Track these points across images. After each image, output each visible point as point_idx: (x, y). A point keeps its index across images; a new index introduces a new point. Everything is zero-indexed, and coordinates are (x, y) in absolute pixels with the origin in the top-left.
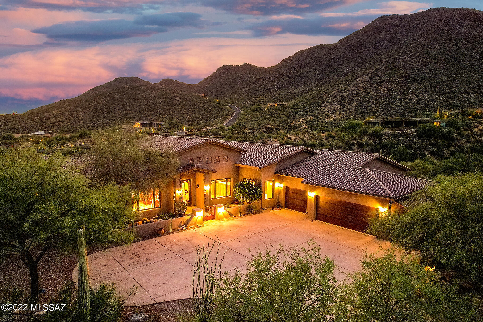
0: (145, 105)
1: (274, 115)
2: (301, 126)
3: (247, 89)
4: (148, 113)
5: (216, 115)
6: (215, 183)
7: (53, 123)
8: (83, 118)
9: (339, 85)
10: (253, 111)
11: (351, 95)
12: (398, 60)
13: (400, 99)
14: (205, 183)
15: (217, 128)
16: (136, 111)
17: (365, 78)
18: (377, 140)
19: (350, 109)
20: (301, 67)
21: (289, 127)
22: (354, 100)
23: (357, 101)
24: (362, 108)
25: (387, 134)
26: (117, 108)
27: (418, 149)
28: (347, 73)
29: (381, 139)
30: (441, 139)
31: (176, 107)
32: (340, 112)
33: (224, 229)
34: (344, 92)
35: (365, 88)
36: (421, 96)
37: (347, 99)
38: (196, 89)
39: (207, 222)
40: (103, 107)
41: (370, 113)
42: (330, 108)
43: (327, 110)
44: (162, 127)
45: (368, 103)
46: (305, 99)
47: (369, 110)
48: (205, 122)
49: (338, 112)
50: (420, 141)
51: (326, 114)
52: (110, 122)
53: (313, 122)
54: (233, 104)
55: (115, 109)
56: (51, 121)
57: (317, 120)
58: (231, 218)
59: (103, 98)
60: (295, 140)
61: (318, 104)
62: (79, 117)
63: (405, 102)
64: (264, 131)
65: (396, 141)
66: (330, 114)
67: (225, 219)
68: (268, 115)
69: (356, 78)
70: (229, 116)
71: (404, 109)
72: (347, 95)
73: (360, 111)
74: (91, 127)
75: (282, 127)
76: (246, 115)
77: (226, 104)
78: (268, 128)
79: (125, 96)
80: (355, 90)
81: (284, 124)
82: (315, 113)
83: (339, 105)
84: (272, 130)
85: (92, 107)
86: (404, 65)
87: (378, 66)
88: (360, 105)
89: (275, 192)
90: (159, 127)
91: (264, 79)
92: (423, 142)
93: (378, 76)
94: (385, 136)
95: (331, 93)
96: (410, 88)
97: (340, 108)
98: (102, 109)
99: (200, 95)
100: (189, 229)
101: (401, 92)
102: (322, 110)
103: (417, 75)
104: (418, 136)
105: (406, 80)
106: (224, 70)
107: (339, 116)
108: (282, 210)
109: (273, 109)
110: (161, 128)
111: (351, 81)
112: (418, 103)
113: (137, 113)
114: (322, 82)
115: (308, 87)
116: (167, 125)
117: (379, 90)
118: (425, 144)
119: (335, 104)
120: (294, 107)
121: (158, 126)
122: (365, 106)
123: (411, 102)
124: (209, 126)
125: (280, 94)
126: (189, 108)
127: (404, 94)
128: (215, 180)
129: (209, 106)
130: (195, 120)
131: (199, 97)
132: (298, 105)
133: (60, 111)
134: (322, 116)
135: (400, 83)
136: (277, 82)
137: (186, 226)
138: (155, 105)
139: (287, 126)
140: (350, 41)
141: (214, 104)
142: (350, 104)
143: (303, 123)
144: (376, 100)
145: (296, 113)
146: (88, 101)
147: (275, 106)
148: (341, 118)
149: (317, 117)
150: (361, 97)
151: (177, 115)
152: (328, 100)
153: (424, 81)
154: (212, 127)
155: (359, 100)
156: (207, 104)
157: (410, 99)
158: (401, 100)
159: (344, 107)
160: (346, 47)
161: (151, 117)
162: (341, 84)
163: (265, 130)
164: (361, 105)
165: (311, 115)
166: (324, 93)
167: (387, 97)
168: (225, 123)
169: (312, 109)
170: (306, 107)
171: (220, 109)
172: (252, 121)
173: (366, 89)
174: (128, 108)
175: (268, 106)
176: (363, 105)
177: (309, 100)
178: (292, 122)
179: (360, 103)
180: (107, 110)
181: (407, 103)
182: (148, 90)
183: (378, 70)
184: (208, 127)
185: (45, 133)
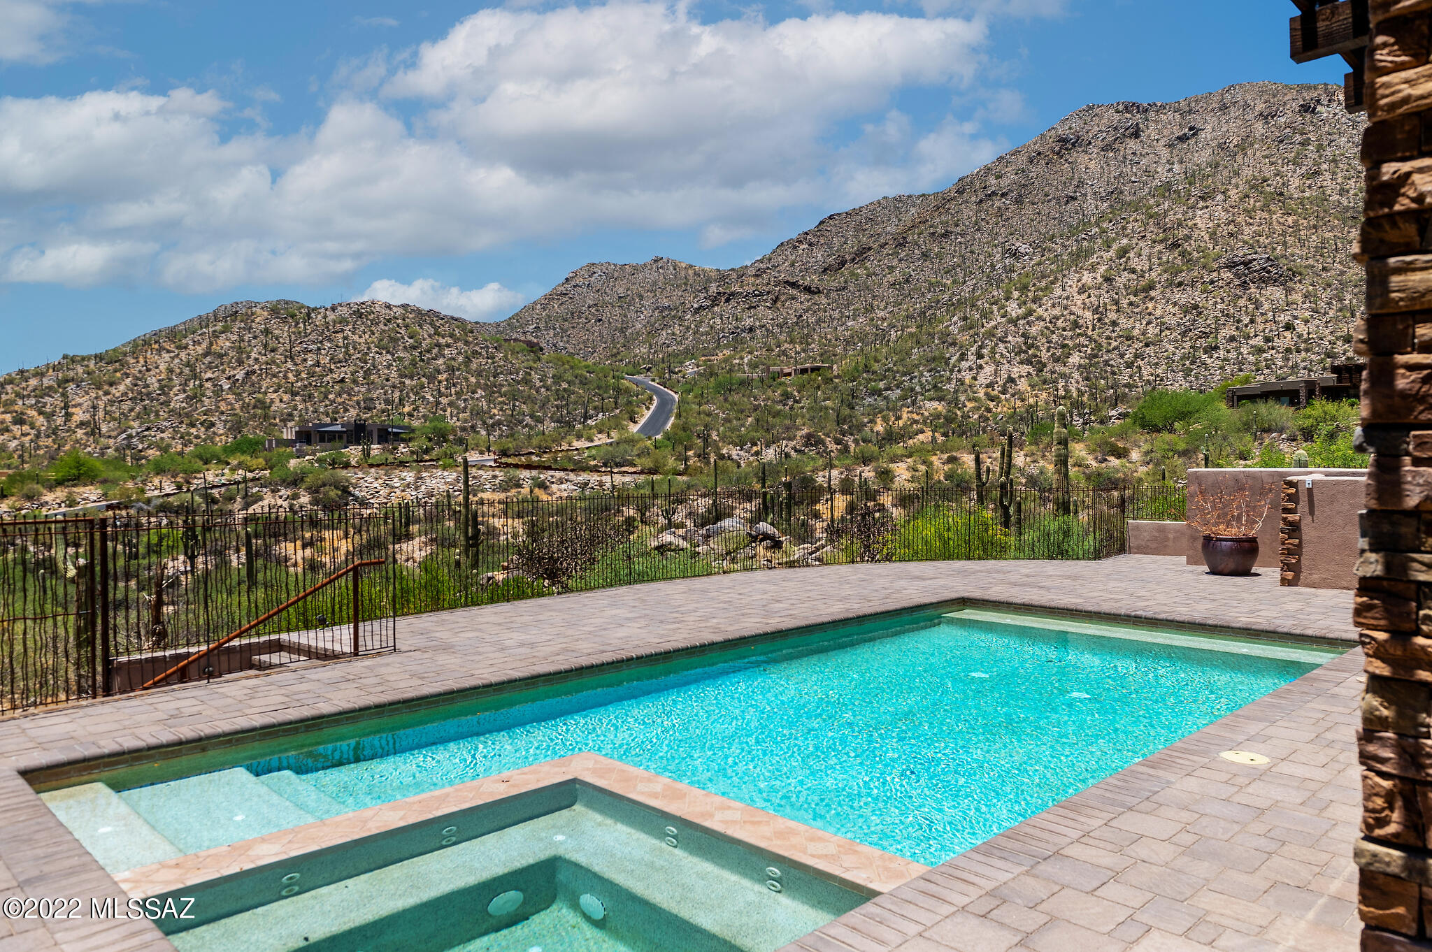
9: (1004, 302)
11: (1054, 332)
13: (1232, 339)
15: (613, 445)
16: (296, 394)
17: (1087, 278)
19: (1065, 377)
22: (1070, 349)
23: (1079, 351)
24: (1106, 372)
28: (1007, 271)
35: (1096, 310)
37: (1042, 344)
42: (995, 374)
43: (983, 380)
44: (399, 444)
45: (1121, 356)
49: (1024, 387)
51: (987, 394)
53: (950, 419)
55: (215, 386)
61: (948, 362)
66: (1000, 392)
72: (1042, 333)
75: (852, 435)
78: (808, 437)
80: (1062, 315)
81: (850, 428)
82: (944, 392)
85: (128, 381)
88: (1094, 362)
90: (386, 443)
93: (1132, 271)
97: (1029, 374)
101: (1228, 316)
102: (968, 380)
107: (1037, 396)
109: (787, 386)
110: (394, 448)
111: (1041, 290)
116: (420, 439)
117: (1150, 314)
119: (1009, 362)
121: (382, 440)
123: (1272, 348)
124: (577, 438)
126: (494, 385)
127: (1238, 321)
134: (975, 399)
136: (774, 308)
138: (368, 373)
140: (993, 180)
142: (1057, 360)
143: (917, 422)
144: (1146, 346)
145: (874, 393)
147: (789, 374)
149: (958, 403)
150: (1090, 337)
151: (451, 405)
152: (980, 347)
154: (591, 440)
155: (1086, 346)
157: (1267, 340)
158: (1236, 341)
159: (1041, 370)
162: (1007, 299)
164: (1097, 363)
168: (635, 428)
169: (928, 378)
173: (1101, 313)
180: (185, 391)
184: (575, 443)
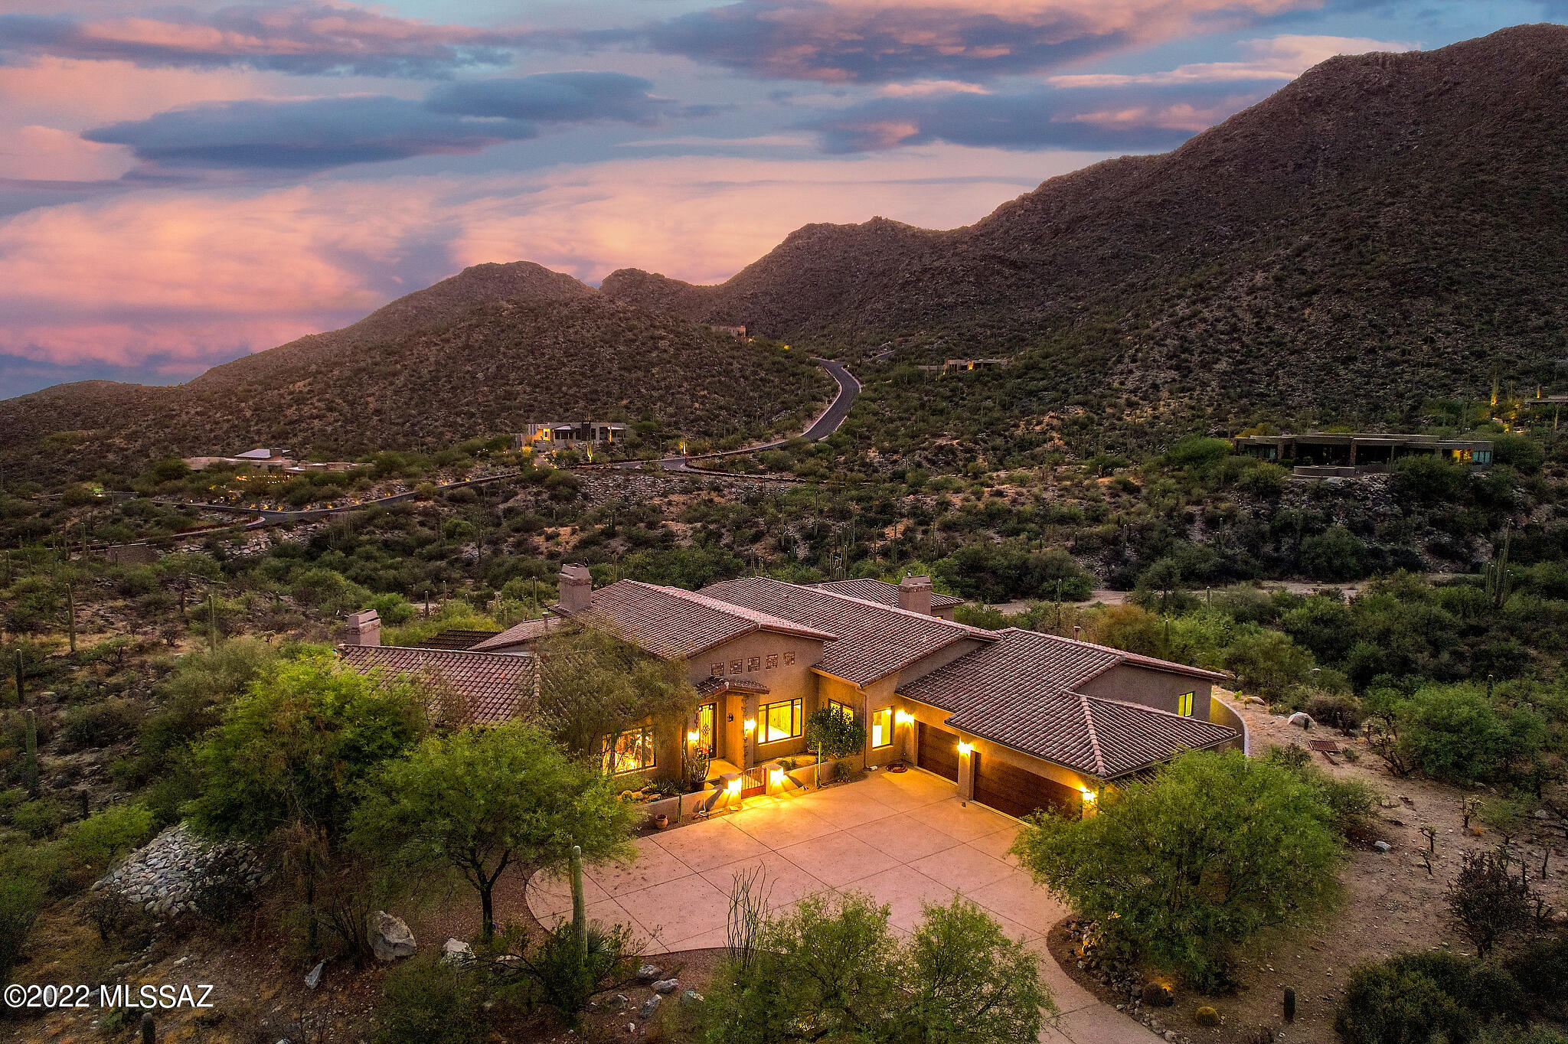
0: (565, 365)
1: (963, 399)
2: (1045, 442)
3: (879, 306)
4: (571, 392)
5: (782, 399)
6: (767, 709)
7: (291, 423)
8: (378, 405)
9: (1176, 301)
10: (896, 384)
11: (1211, 336)
12: (1373, 217)
13: (1372, 351)
14: (746, 716)
15: (783, 448)
16: (536, 386)
17: (1259, 277)
18: (1264, 506)
19: (1204, 384)
20: (1056, 232)
21: (1007, 442)
22: (1221, 354)
23: (1230, 357)
24: (1246, 380)
25: (1299, 487)
26: (480, 375)
27: (1392, 535)
28: (1204, 255)
29: (1278, 503)
30: (1468, 504)
31: (658, 373)
32: (1171, 392)
33: (782, 817)
34: (1190, 324)
35: (1258, 313)
36: (1442, 342)
37: (1197, 348)
38: (717, 302)
39: (748, 800)
40: (438, 371)
41: (1269, 396)
42: (1142, 379)
43: (1130, 385)
44: (616, 440)
45: (1266, 364)
46: (1064, 343)
47: (1269, 385)
48: (747, 423)
49: (1164, 394)
50: (1397, 509)
51: (1127, 399)
52: (459, 420)
53: (1084, 426)
54: (834, 357)
55: (473, 378)
56: (285, 416)
57: (1096, 418)
58: (797, 792)
59: (436, 344)
60: (1014, 501)
61: (1104, 365)
62: (367, 403)
63: (1388, 359)
64: (926, 458)
65: (1323, 509)
66: (1141, 398)
67: (785, 794)
68: (944, 398)
69: (1231, 277)
70: (821, 400)
71: (1383, 384)
72: (1200, 337)
73: (1239, 390)
74: (404, 436)
75: (985, 442)
76: (874, 401)
77: (813, 358)
78: (941, 447)
79: (502, 336)
80: (1225, 317)
81: (992, 432)
82: (1091, 397)
83: (1169, 368)
84: (951, 457)
85: (406, 373)
86: (1391, 234)
87: (1306, 238)
88: (1238, 369)
89: (896, 731)
90: (607, 438)
91: (935, 273)
92: (1407, 513)
93: (1303, 272)
94: (1291, 492)
95: (1148, 327)
96: (1406, 315)
97: (1174, 380)
98: (435, 379)
99: (733, 332)
100: (714, 816)
101: (1374, 326)
102: (1116, 385)
103: (1432, 270)
104: (1393, 496)
105: (1393, 285)
106: (809, 238)
107: (1167, 406)
108: (910, 772)
109: (960, 380)
110: (613, 444)
111: (1213, 289)
112: (1429, 365)
113: (541, 393)
114: (1122, 285)
115: (1079, 299)
116: (632, 436)
118: (1415, 519)
119: (1159, 367)
120: (1026, 374)
121: (604, 436)
122: (1254, 373)
123: (1405, 362)
124: (758, 438)
125: (983, 326)
126: (699, 376)
127: (1383, 332)
128: (767, 705)
129: (760, 365)
130: (717, 416)
131: (729, 338)
132: (1041, 365)
133: (310, 384)
134: (1113, 406)
135: (1373, 296)
136: (977, 284)
137: (707, 810)
138: (593, 367)
139: (999, 441)
140: (1220, 144)
141: (776, 359)
142: (1206, 366)
143: (1053, 428)
144: (1292, 354)
145: (1031, 393)
146: (393, 353)
147: (965, 368)
148: (1174, 414)
149: (1098, 409)
150: (1243, 342)
151: (661, 398)
153: (1456, 291)
154: (768, 441)
155: (1238, 352)
156: (755, 359)
157: (1404, 353)
158: (1375, 352)
159: (1185, 376)
160: (1206, 167)
161: (582, 403)
162: (1180, 297)
163: (929, 456)
164: (1241, 370)
165: (1078, 403)
166: (1124, 327)
167: (1328, 344)
168: (809, 427)
169: (1084, 380)
170: (1064, 375)
171: (794, 375)
172: (891, 420)
173: (1261, 317)
174: (512, 376)
175: (945, 367)
176: (1250, 371)
177: (1075, 349)
178: (1016, 426)
179: (1241, 362)
180: (450, 382)
181: (1394, 363)
182: (572, 318)
183: (1305, 250)
184: (755, 443)
185: (273, 456)
